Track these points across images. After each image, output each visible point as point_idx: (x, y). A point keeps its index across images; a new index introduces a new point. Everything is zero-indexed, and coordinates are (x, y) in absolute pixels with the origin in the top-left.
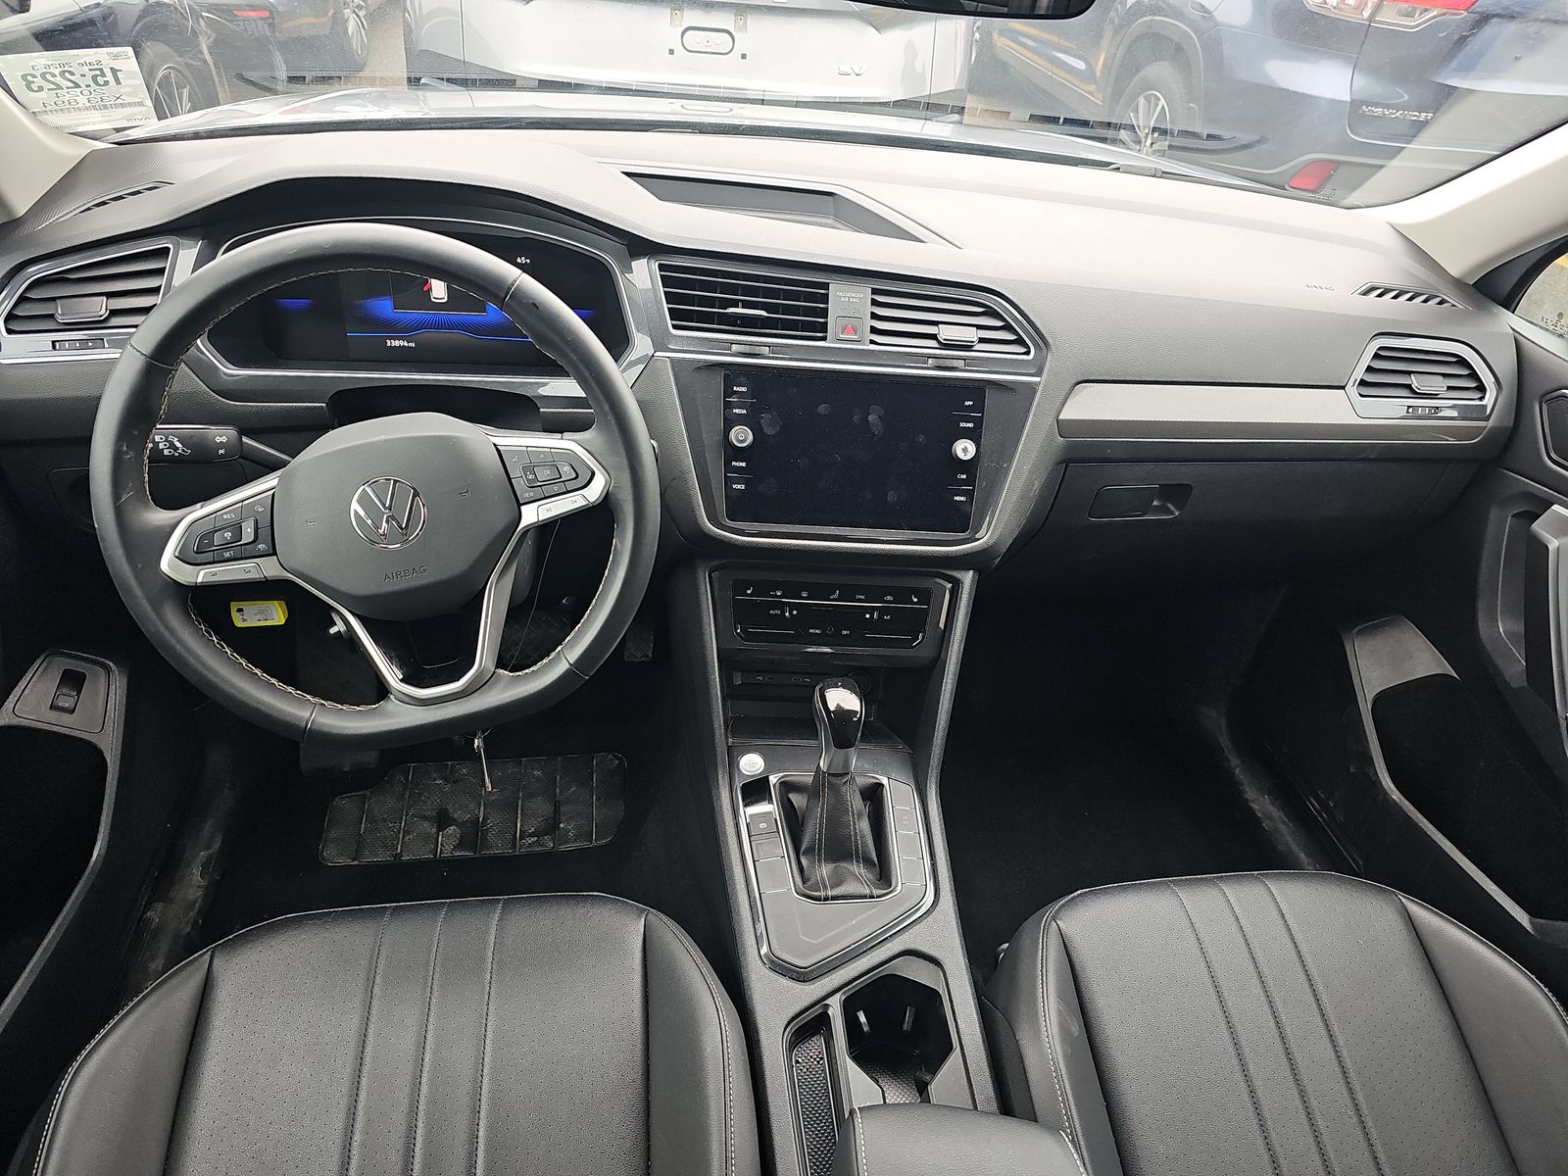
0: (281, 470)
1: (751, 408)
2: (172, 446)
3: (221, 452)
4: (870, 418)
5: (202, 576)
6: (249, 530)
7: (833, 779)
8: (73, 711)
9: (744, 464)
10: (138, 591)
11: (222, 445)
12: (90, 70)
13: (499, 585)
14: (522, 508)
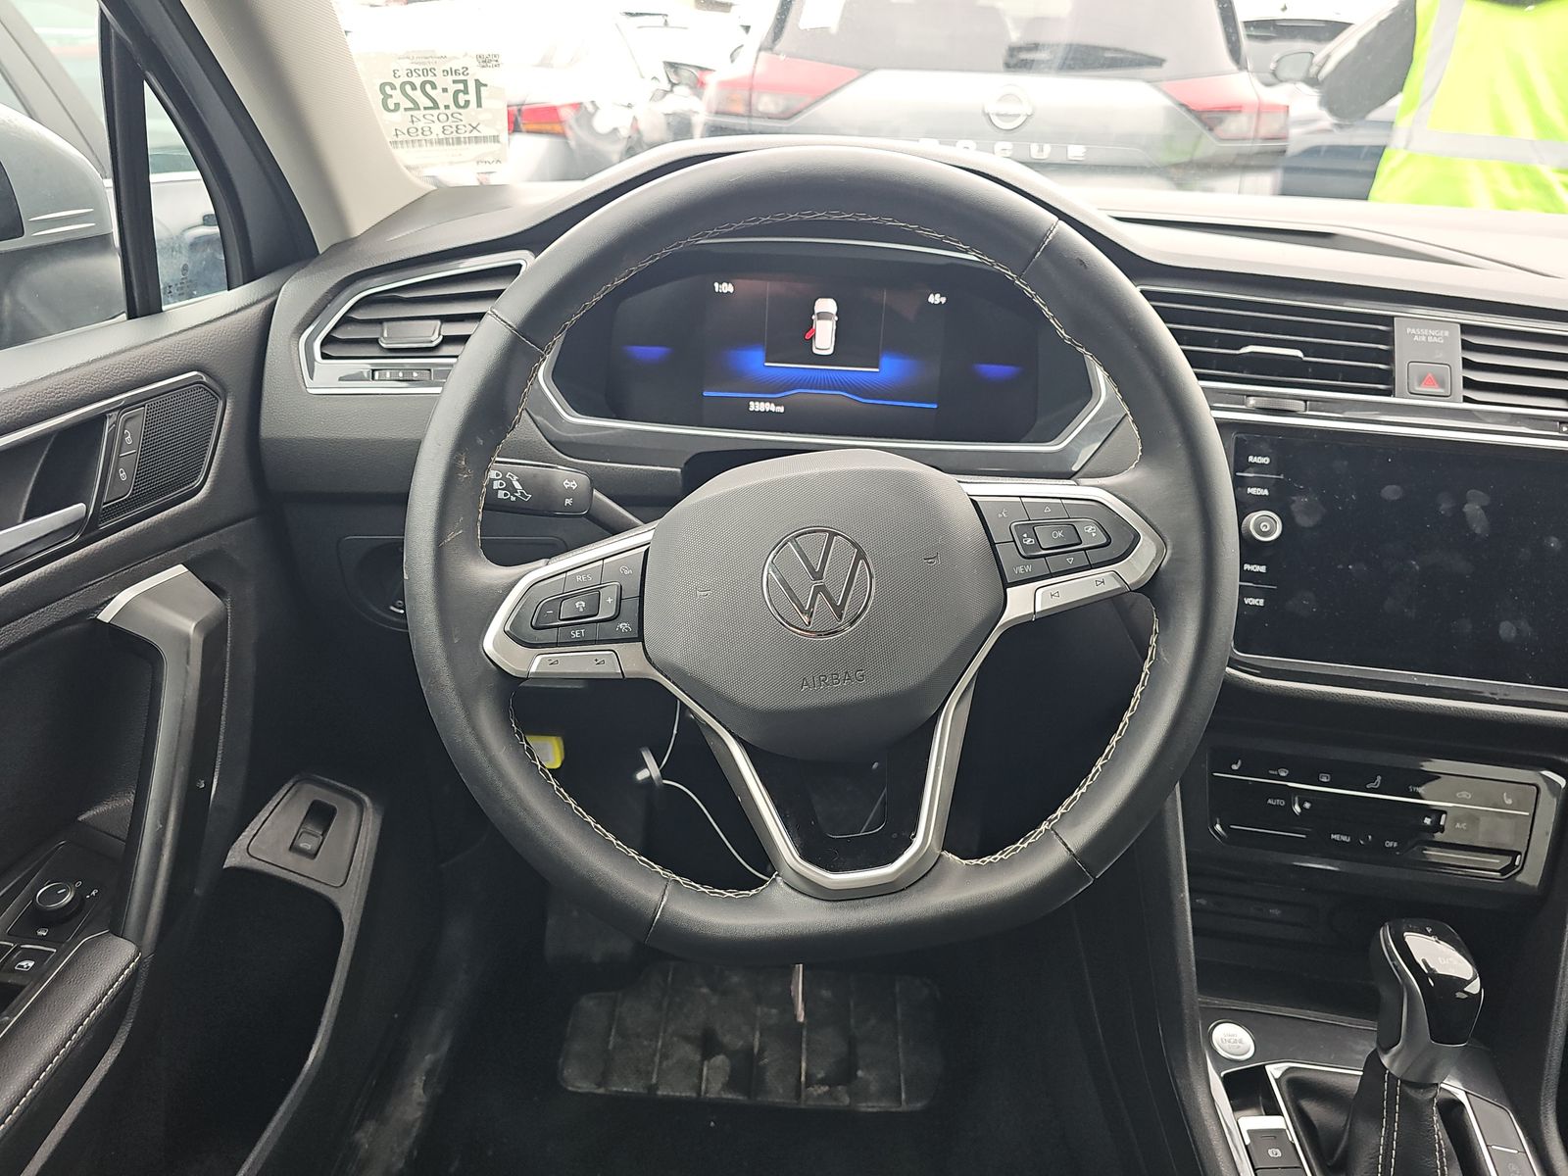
0: (658, 521)
1: (1276, 487)
2: (510, 488)
3: (568, 501)
4: (1467, 508)
5: (534, 663)
6: (610, 600)
7: (1411, 1092)
8: (313, 855)
9: (1263, 569)
10: (445, 678)
11: (570, 493)
12: (454, 82)
13: (959, 709)
14: (1008, 590)
